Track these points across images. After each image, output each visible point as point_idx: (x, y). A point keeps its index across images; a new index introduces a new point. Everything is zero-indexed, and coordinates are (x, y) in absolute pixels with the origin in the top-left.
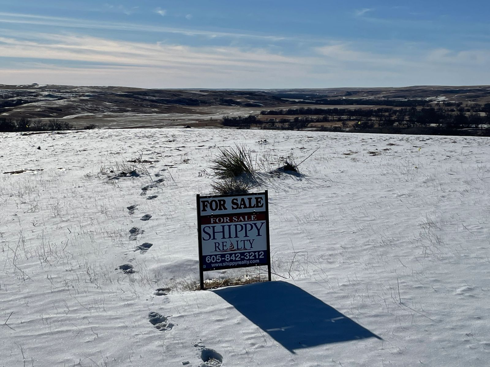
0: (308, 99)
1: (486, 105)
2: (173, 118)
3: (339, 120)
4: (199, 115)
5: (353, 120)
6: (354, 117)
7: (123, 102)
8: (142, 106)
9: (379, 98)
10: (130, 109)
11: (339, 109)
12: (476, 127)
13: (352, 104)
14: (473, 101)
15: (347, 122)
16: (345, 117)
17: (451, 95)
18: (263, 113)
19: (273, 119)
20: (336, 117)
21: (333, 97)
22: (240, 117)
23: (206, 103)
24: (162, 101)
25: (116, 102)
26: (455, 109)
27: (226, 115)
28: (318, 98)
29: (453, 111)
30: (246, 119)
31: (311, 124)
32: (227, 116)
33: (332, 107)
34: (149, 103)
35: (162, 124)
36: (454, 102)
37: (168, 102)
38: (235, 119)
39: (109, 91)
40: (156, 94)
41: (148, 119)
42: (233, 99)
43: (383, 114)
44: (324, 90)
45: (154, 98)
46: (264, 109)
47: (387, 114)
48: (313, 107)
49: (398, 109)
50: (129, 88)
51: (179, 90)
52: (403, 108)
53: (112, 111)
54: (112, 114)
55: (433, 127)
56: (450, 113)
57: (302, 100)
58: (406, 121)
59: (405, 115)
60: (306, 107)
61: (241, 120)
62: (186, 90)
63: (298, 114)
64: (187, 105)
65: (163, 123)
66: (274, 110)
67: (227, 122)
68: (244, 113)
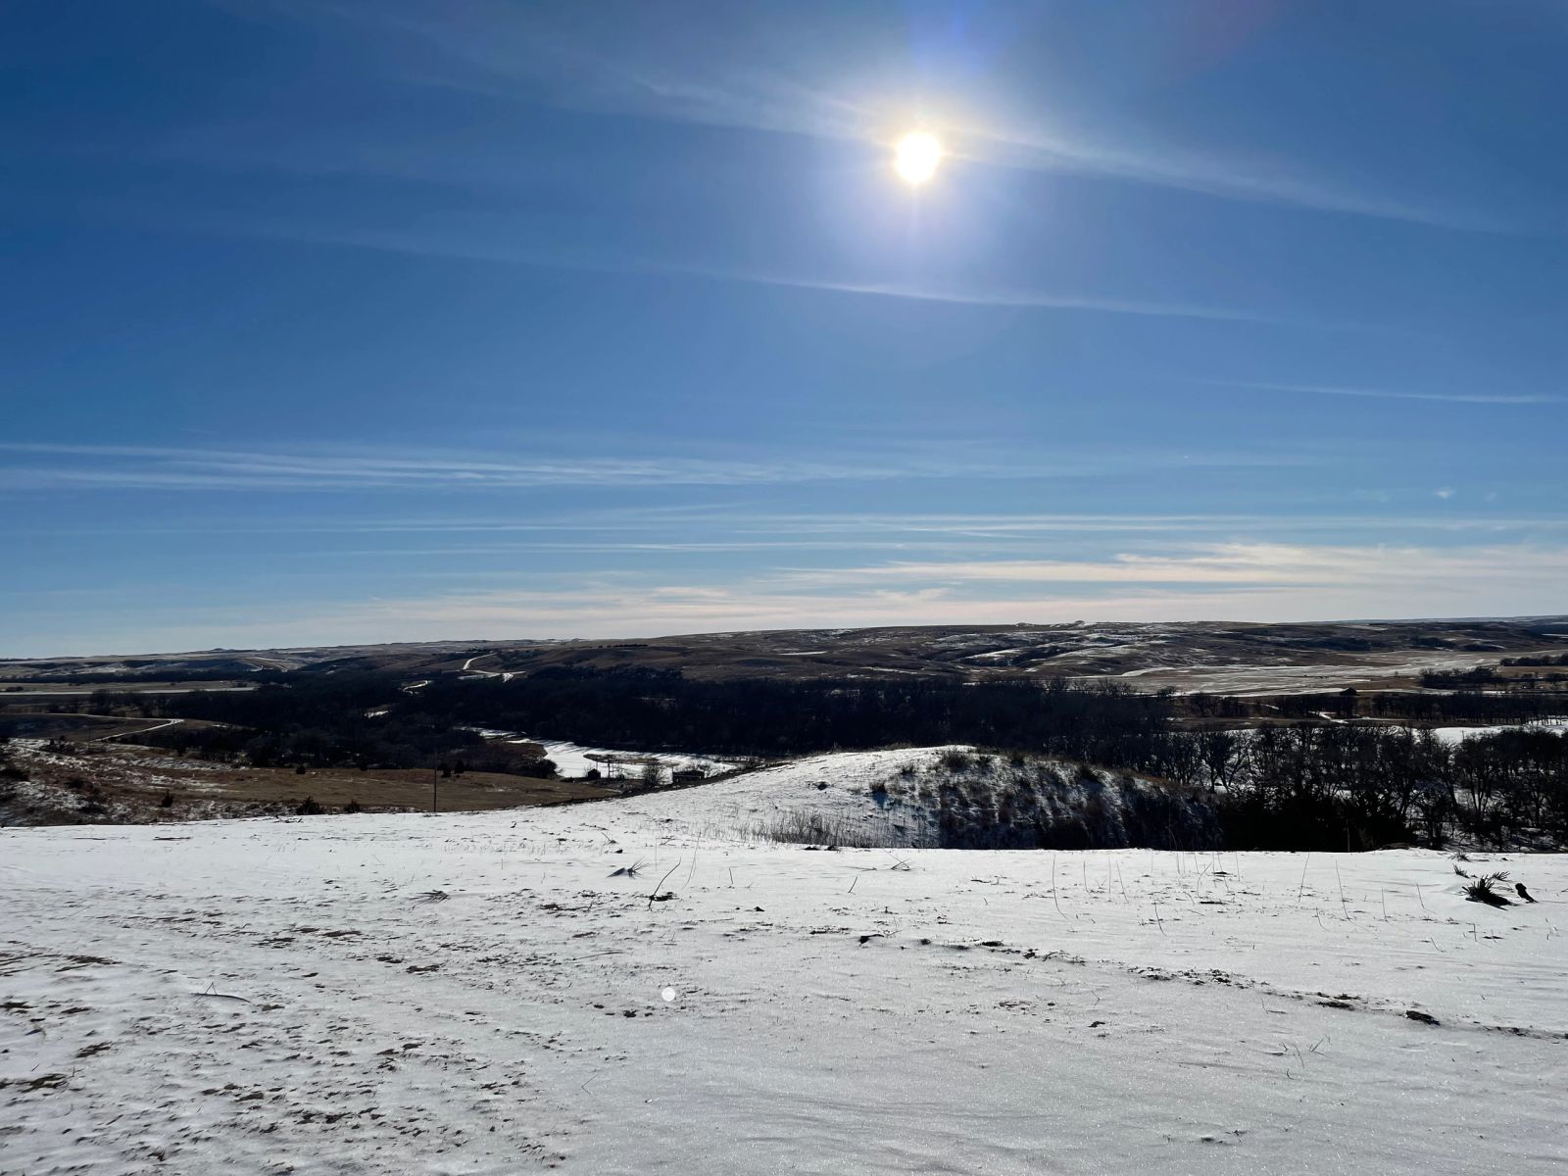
2: (1319, 674)
4: (1371, 668)
7: (1223, 647)
8: (1259, 653)
10: (1238, 659)
18: (1506, 663)
19: (1531, 675)
22: (1456, 671)
23: (1384, 646)
24: (1297, 645)
25: (1212, 647)
27: (1427, 667)
30: (1470, 674)
32: (1430, 670)
34: (1272, 648)
35: (1298, 684)
37: (1309, 645)
38: (1446, 674)
39: (1200, 630)
40: (1285, 633)
41: (1271, 675)
42: (1439, 637)
45: (1282, 639)
46: (1507, 656)
50: (1235, 623)
51: (1328, 624)
53: (1206, 663)
54: (1206, 667)
61: (1459, 677)
62: (1342, 623)
64: (1344, 649)
65: (1300, 682)
66: (1530, 657)
67: (1430, 679)
68: (1465, 663)
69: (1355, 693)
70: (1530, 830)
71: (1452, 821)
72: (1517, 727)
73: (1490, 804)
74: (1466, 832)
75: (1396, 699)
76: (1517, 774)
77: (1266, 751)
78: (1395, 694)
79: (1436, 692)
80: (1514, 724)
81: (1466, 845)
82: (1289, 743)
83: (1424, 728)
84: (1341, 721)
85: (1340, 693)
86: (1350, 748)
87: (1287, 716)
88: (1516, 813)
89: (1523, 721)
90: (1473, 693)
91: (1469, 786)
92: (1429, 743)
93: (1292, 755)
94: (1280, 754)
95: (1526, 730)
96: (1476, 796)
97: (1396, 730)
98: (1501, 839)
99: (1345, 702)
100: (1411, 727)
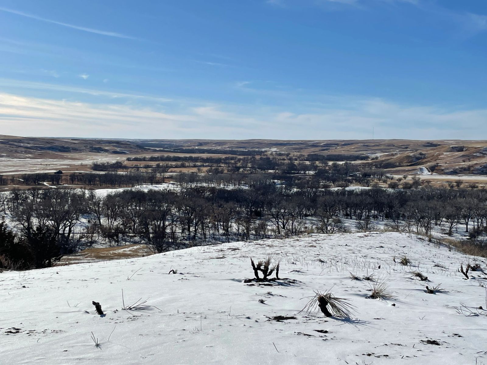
0: (167, 148)
1: (308, 155)
2: (46, 163)
3: (195, 166)
4: (71, 161)
5: (206, 166)
6: (207, 164)
8: (16, 152)
9: (225, 148)
10: (5, 155)
11: (193, 156)
12: (305, 173)
13: (204, 153)
14: (298, 152)
15: (202, 168)
16: (199, 164)
17: (281, 147)
18: (128, 159)
19: (138, 165)
20: (192, 164)
21: (187, 146)
22: (108, 163)
23: (77, 150)
24: (36, 148)
26: (285, 158)
27: (95, 161)
28: (175, 147)
29: (284, 160)
30: (114, 164)
31: (171, 169)
32: (97, 162)
33: (188, 155)
34: (23, 150)
36: (284, 152)
37: (42, 148)
38: (103, 164)
40: (30, 142)
41: (22, 163)
42: (101, 147)
43: (230, 161)
44: (180, 141)
45: (29, 145)
46: (129, 156)
47: (233, 161)
48: (172, 155)
49: (241, 157)
50: (5, 136)
51: (52, 138)
52: (246, 157)
55: (270, 173)
57: (162, 149)
58: (249, 167)
59: (247, 163)
60: (166, 155)
61: (109, 166)
62: (59, 138)
63: (159, 160)
64: (59, 151)
65: (36, 167)
66: (138, 157)
67: (96, 167)
68: (112, 159)
69: (62, 173)
70: (130, 235)
72: (130, 189)
73: (115, 224)
75: (80, 176)
76: (128, 210)
78: (80, 173)
79: (98, 173)
80: (129, 187)
83: (91, 189)
84: (53, 187)
85: (55, 173)
86: (56, 200)
87: (27, 184)
88: (125, 227)
89: (133, 186)
90: (114, 173)
91: (107, 216)
92: (92, 196)
94: (21, 204)
95: (134, 190)
96: (110, 220)
97: (78, 191)
99: (56, 177)
100: (85, 189)
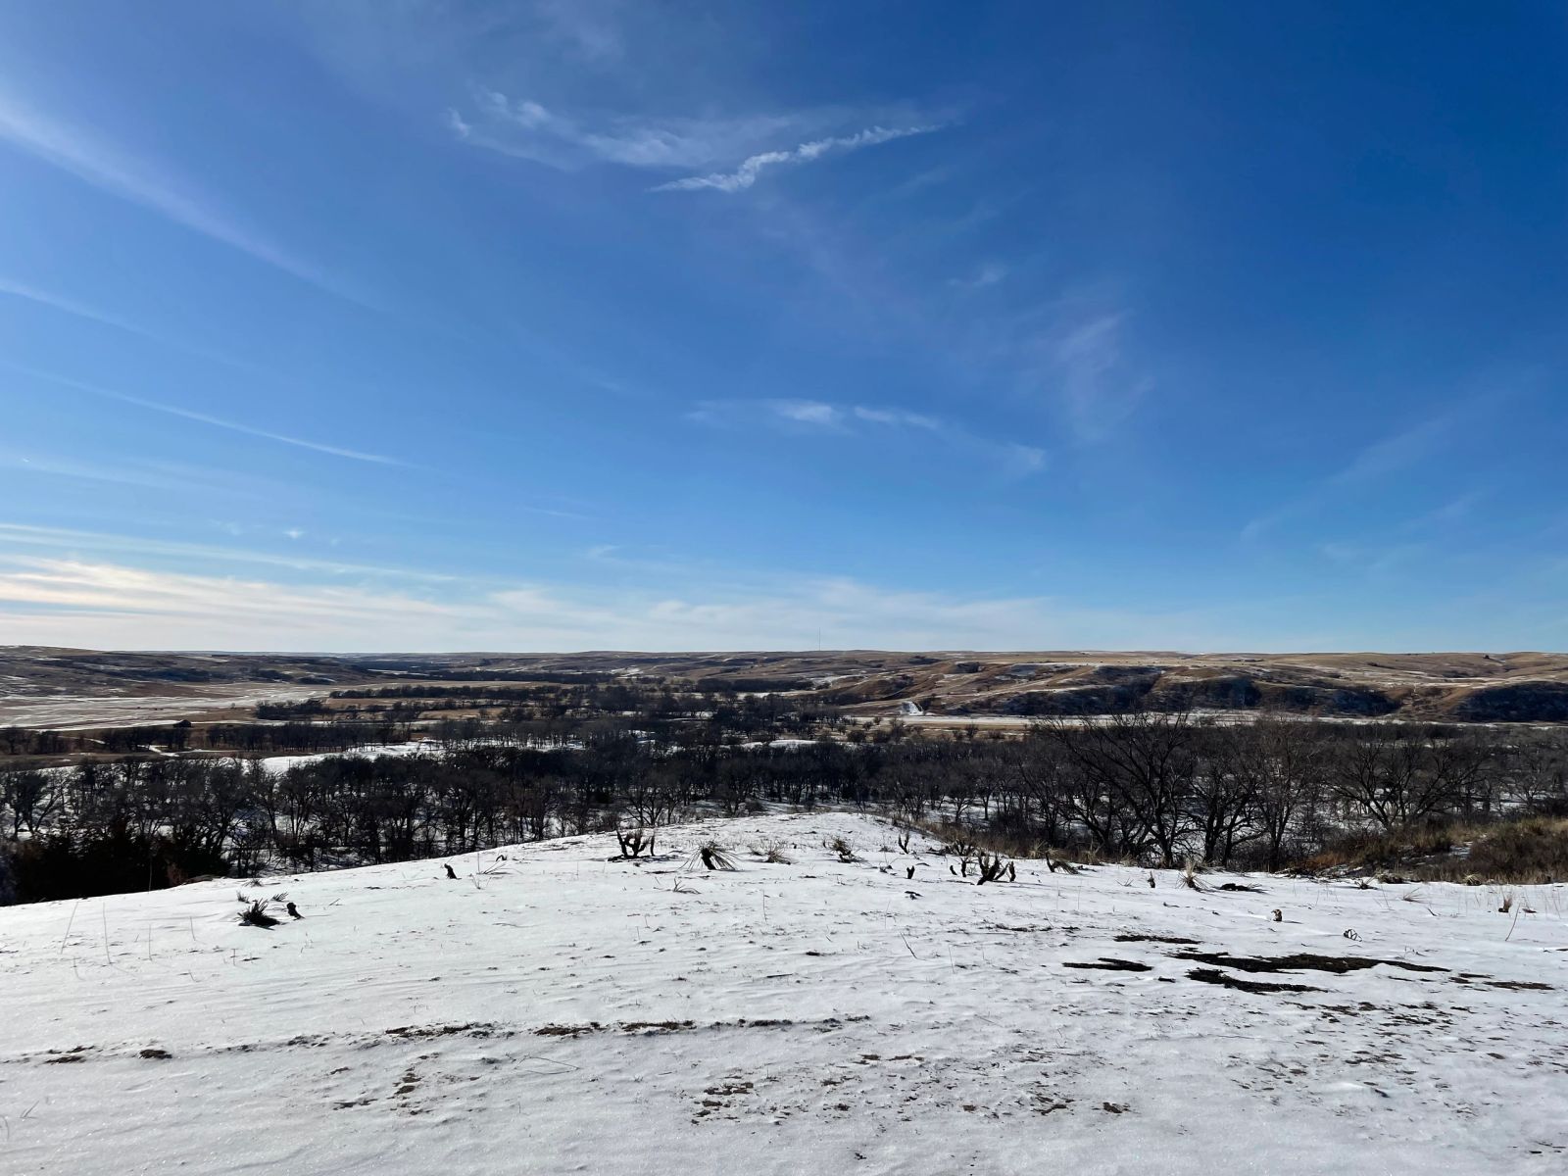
0: (416, 670)
1: (701, 682)
2: (154, 706)
3: (474, 706)
4: (209, 699)
5: (498, 706)
6: (500, 701)
7: (47, 675)
8: (89, 682)
9: (536, 669)
10: (64, 689)
11: (471, 687)
12: (693, 716)
13: (493, 680)
14: (681, 675)
15: (488, 710)
16: (482, 701)
17: (649, 666)
18: (334, 695)
19: (354, 706)
20: (467, 702)
21: (459, 667)
22: (290, 703)
23: (224, 677)
24: (134, 675)
25: (33, 675)
26: (656, 688)
27: (263, 699)
28: (434, 668)
29: (654, 690)
30: (303, 705)
31: (425, 713)
32: (266, 701)
33: (460, 685)
34: (105, 678)
35: (130, 717)
36: (653, 676)
37: (146, 675)
38: (280, 706)
39: (20, 656)
40: (119, 661)
41: (100, 707)
42: (277, 670)
43: (546, 695)
44: (443, 657)
45: (117, 669)
46: (337, 689)
47: (552, 696)
48: (426, 684)
49: (569, 687)
50: (65, 650)
51: (170, 654)
52: (578, 685)
53: (24, 693)
54: (23, 698)
55: (628, 717)
56: (651, 694)
57: (405, 672)
58: (584, 707)
59: (581, 698)
60: (414, 685)
61: (292, 708)
62: (185, 654)
63: (399, 696)
64: (184, 680)
65: (133, 714)
66: (356, 689)
67: (265, 711)
68: (298, 695)
69: (189, 725)
70: (338, 849)
71: (270, 847)
72: (337, 755)
73: (307, 827)
74: (282, 857)
75: (229, 731)
76: (334, 798)
77: (84, 790)
78: (230, 725)
79: (268, 723)
80: (336, 752)
81: (281, 870)
82: (112, 779)
83: (255, 758)
84: (171, 755)
85: (174, 725)
86: (178, 781)
87: (114, 750)
88: (328, 834)
89: (344, 749)
90: (303, 723)
91: (290, 812)
92: (257, 772)
93: (115, 792)
94: (100, 792)
95: (346, 757)
96: (295, 821)
97: (227, 762)
98: (312, 860)
99: (177, 735)
100: (241, 757)
